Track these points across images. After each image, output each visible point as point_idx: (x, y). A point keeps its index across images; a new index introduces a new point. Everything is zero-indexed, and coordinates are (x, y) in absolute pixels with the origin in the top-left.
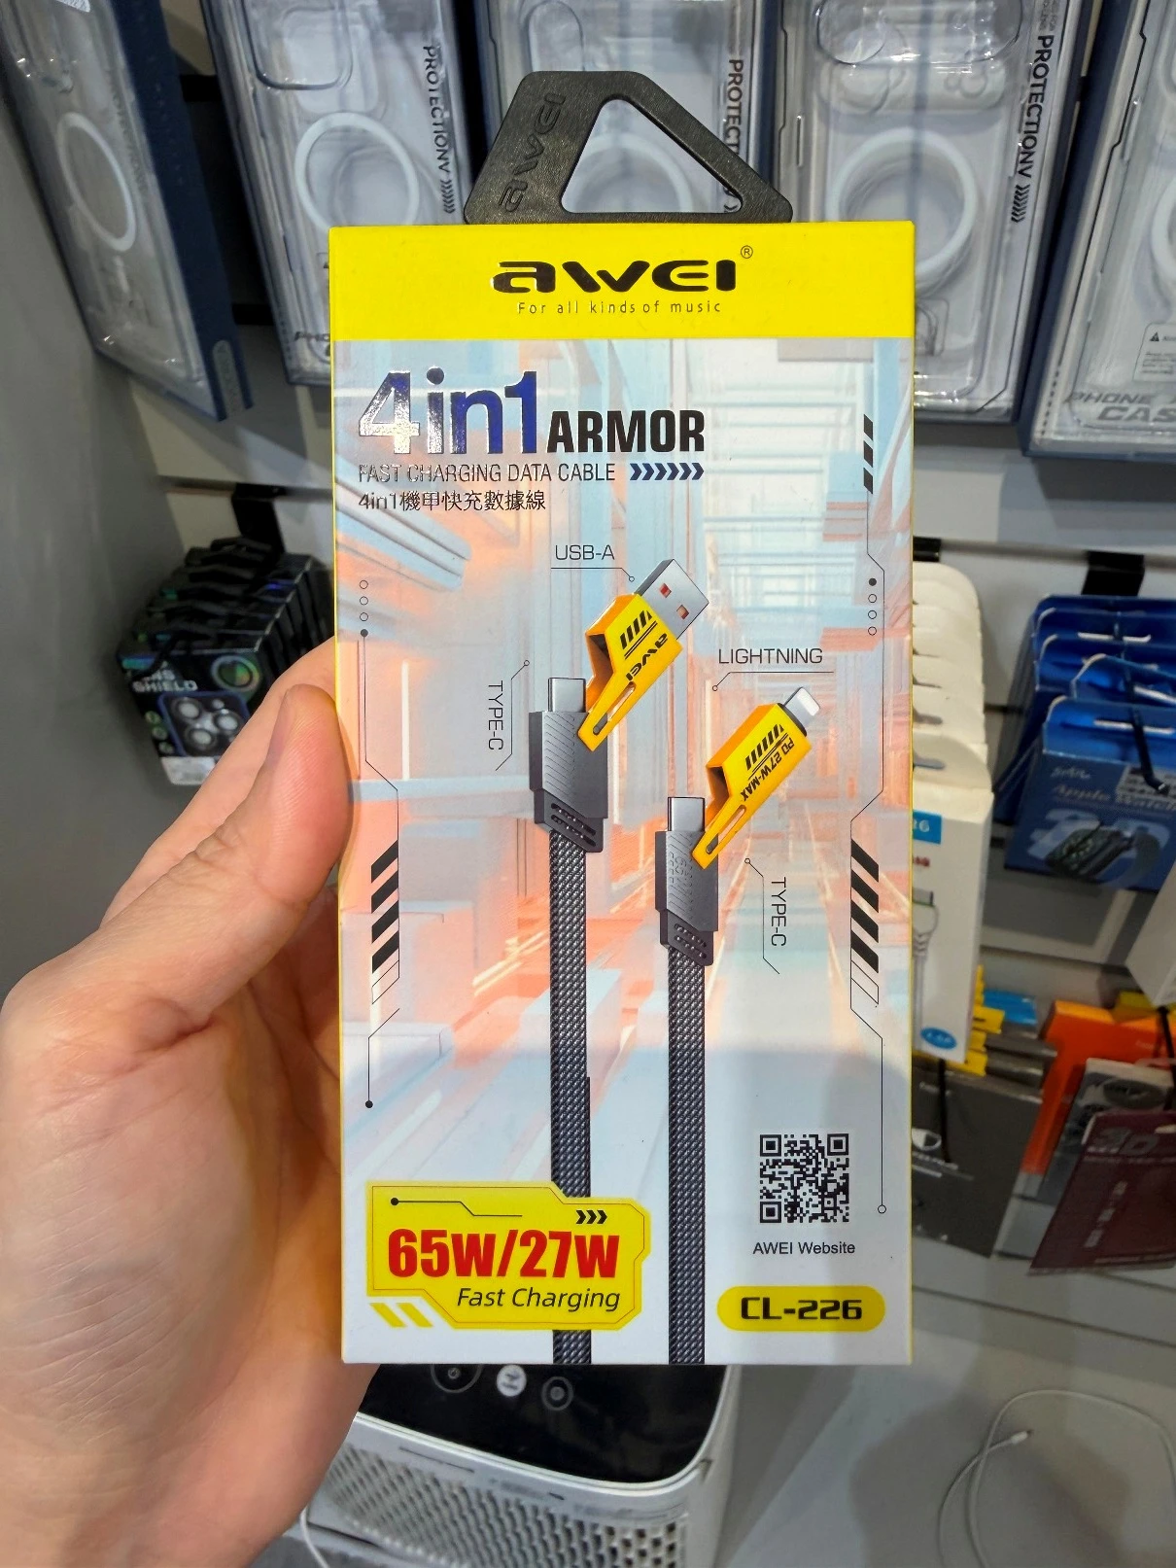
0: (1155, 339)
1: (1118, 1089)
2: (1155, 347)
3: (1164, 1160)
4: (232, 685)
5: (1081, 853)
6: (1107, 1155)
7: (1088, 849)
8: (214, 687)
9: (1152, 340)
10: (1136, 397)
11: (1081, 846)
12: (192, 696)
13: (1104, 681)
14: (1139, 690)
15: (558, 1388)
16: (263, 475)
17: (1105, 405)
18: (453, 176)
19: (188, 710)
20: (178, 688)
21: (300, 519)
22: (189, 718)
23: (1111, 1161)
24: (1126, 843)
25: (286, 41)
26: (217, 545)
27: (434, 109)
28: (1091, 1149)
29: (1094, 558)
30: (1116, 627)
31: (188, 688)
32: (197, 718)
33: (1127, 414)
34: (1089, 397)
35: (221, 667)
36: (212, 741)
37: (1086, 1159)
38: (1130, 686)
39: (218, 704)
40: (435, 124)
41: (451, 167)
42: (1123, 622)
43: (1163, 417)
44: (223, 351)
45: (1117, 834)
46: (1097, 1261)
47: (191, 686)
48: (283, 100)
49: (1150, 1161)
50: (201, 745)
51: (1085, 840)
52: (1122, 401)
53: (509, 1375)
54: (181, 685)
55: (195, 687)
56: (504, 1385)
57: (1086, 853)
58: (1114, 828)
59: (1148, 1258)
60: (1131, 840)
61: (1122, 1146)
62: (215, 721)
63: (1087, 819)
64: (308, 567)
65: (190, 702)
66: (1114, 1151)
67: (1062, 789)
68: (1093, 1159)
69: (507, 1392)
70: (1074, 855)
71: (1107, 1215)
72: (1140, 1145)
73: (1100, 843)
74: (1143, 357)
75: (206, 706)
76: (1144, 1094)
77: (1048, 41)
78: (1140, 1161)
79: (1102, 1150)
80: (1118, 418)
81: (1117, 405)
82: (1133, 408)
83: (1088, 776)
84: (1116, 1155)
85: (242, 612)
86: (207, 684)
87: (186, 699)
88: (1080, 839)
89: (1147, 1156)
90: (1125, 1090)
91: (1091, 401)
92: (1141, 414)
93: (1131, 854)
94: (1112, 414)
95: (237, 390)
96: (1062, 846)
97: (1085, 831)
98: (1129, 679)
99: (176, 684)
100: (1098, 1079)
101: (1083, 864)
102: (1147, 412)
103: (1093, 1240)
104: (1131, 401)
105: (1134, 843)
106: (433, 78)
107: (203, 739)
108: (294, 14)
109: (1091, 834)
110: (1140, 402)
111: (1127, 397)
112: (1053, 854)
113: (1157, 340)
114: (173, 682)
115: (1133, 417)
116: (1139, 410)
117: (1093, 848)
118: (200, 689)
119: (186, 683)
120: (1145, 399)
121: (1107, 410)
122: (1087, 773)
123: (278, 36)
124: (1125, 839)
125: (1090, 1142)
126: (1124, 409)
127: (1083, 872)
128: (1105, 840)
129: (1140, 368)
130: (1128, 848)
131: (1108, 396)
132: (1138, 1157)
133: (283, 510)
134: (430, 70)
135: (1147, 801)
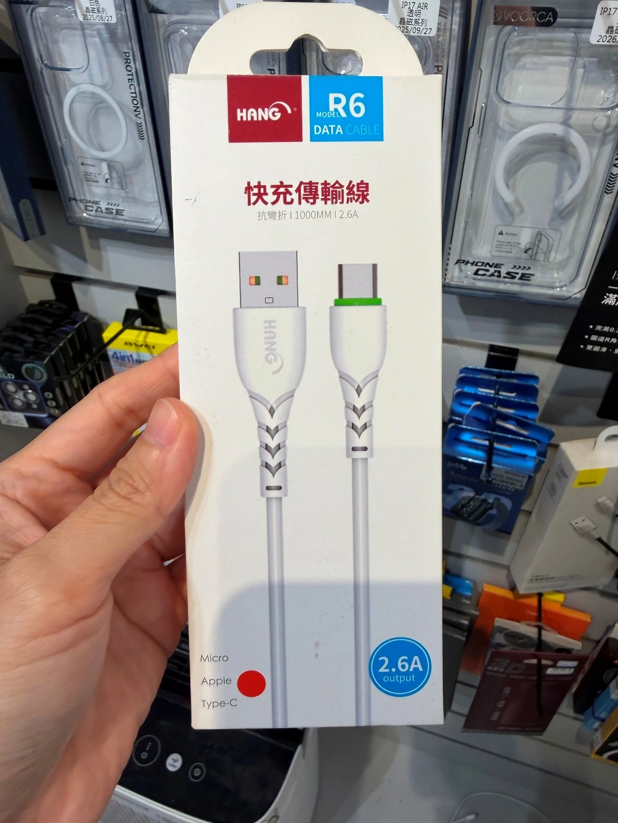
0: (501, 233)
1: (512, 636)
2: (501, 238)
3: (530, 678)
4: (32, 378)
5: (468, 509)
6: (497, 672)
7: (471, 507)
8: (23, 378)
9: (500, 234)
10: (493, 264)
11: (467, 505)
12: (14, 382)
13: (482, 416)
14: (500, 423)
15: (198, 769)
16: (67, 269)
17: (476, 268)
18: (142, 121)
19: (11, 388)
20: (4, 376)
21: (85, 293)
22: (11, 392)
23: (500, 675)
24: (490, 506)
25: (61, 45)
26: (42, 303)
27: (131, 85)
28: (490, 668)
29: (492, 348)
30: (497, 387)
31: (10, 377)
32: (16, 392)
33: (488, 273)
34: (468, 262)
35: (27, 369)
36: (23, 404)
37: (487, 672)
38: (494, 420)
39: (26, 387)
40: (131, 93)
41: (141, 115)
42: (501, 384)
43: (508, 276)
44: (25, 205)
45: (485, 501)
46: (499, 728)
47: (11, 376)
48: (61, 76)
49: (521, 677)
50: (18, 406)
51: (468, 502)
52: (485, 266)
53: (173, 759)
54: (6, 375)
55: (13, 377)
56: (170, 764)
57: (471, 509)
58: (483, 497)
59: (526, 729)
60: (492, 504)
61: (506, 668)
62: (25, 395)
63: (470, 491)
64: (85, 320)
65: (12, 384)
66: (502, 670)
67: (452, 473)
68: (491, 673)
69: (171, 769)
70: (465, 509)
71: (501, 704)
72: (516, 669)
73: (477, 504)
74: (495, 243)
75: (20, 387)
76: (525, 640)
77: (440, 69)
78: (516, 677)
79: (495, 669)
80: (484, 275)
81: (483, 267)
82: (492, 270)
83: (465, 468)
84: (503, 673)
85: (44, 340)
86: (19, 376)
87: (10, 382)
88: (466, 501)
89: (521, 674)
90: (515, 637)
91: (469, 265)
92: (496, 274)
93: (493, 512)
94: (481, 272)
95: (35, 224)
96: (458, 504)
97: (469, 497)
98: (495, 416)
99: (3, 374)
100: (501, 630)
101: (470, 514)
102: (499, 272)
103: (495, 716)
104: (491, 266)
105: (495, 505)
106: (129, 68)
107: (18, 403)
108: (65, 31)
109: (472, 499)
110: (495, 267)
111: (488, 264)
112: (453, 507)
113: (502, 234)
114: (2, 373)
115: (492, 275)
116: (495, 271)
117: (474, 506)
118: (16, 378)
119: (9, 375)
120: (497, 266)
121: (478, 270)
122: (464, 466)
123: (56, 42)
124: (490, 504)
125: (488, 665)
126: (488, 271)
127: (471, 518)
128: (480, 503)
129: (494, 249)
130: (491, 508)
131: (478, 263)
132: (515, 674)
133: (77, 288)
134: (127, 64)
135: (499, 485)
